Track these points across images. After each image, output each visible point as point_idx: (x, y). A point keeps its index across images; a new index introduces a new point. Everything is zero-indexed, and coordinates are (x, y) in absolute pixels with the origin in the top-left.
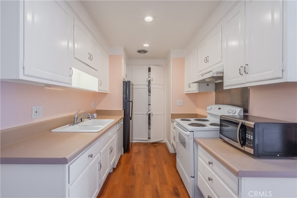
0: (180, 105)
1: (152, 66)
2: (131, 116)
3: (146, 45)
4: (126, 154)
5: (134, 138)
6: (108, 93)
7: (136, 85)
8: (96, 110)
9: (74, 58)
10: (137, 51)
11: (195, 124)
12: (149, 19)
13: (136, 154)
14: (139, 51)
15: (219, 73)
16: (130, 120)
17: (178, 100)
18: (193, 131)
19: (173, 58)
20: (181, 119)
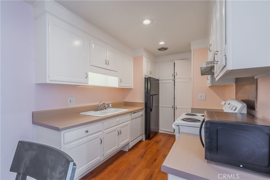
0: (202, 99)
1: (176, 61)
2: (151, 108)
3: (162, 43)
4: (147, 141)
5: (161, 129)
6: (132, 89)
7: (163, 80)
8: (124, 102)
9: (91, 65)
10: (158, 49)
11: (189, 119)
12: (147, 22)
13: (156, 142)
14: (160, 50)
15: (210, 63)
16: (151, 112)
17: (199, 94)
18: (179, 126)
19: (193, 50)
20: (186, 113)
